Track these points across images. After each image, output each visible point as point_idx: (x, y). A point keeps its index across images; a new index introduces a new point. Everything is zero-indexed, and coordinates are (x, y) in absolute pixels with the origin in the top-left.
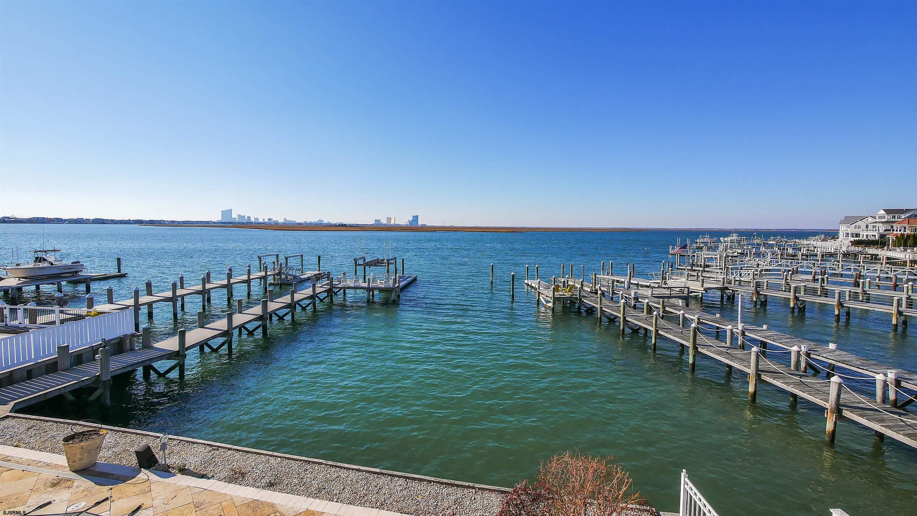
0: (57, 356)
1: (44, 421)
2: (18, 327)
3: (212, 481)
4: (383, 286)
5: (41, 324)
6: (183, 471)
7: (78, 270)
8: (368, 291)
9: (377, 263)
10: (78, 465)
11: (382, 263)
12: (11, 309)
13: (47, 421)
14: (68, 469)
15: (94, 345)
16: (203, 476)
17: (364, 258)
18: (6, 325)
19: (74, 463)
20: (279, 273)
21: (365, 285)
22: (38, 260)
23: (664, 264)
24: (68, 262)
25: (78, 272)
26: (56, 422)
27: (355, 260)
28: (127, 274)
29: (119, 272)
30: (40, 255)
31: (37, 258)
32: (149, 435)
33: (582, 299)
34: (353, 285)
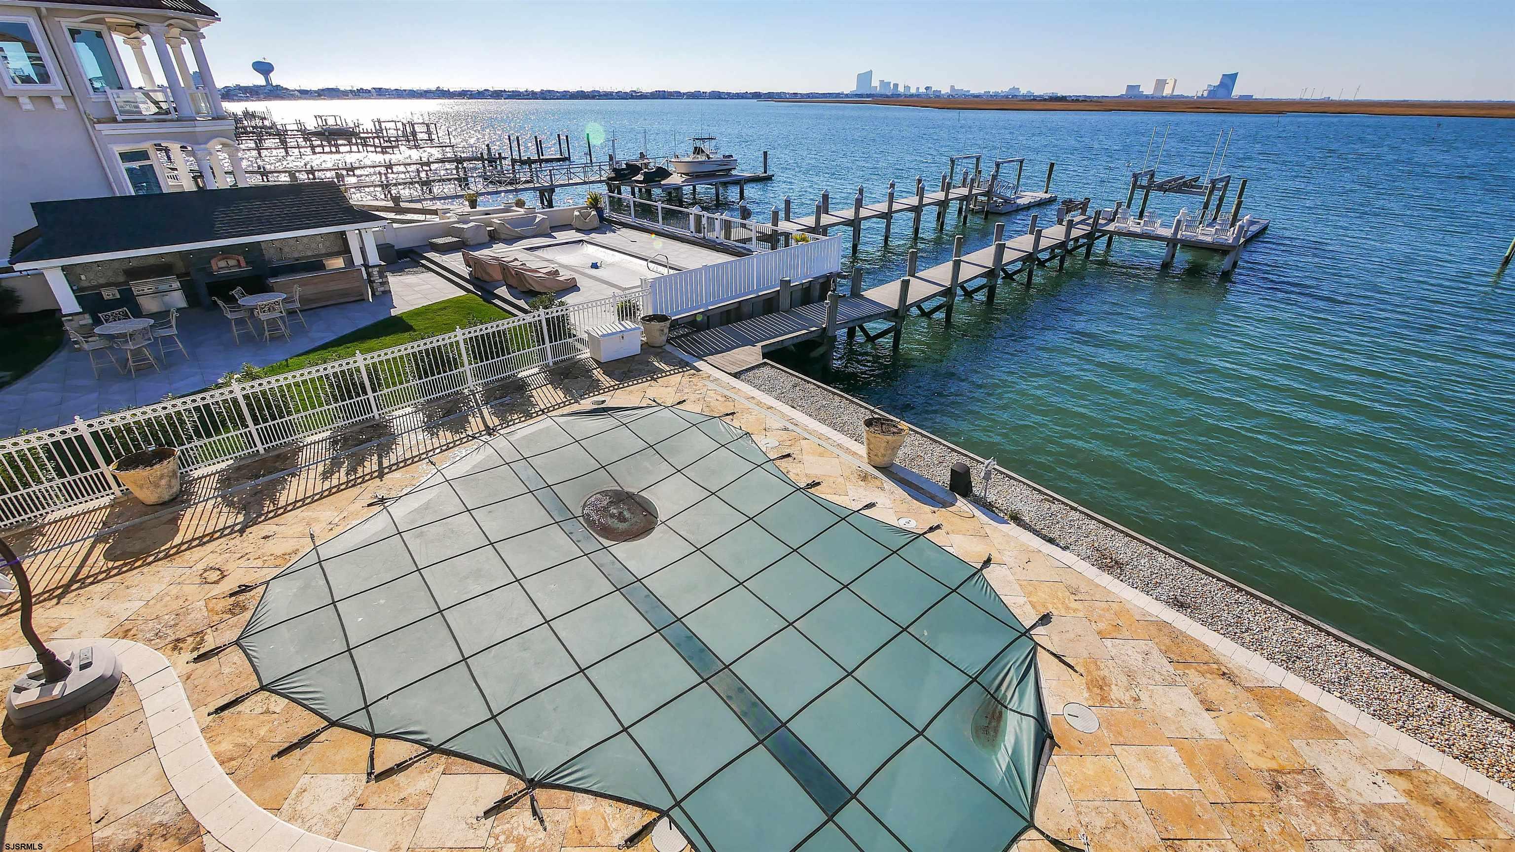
0: (779, 288)
1: (805, 380)
2: (715, 241)
3: (1067, 553)
4: (1209, 239)
5: (735, 241)
6: (1016, 518)
7: (730, 167)
8: (1171, 245)
9: (1183, 186)
10: (879, 461)
11: (1193, 187)
12: (708, 218)
13: (808, 382)
14: (867, 461)
15: (804, 281)
16: (1051, 541)
17: (1151, 173)
18: (704, 237)
19: (876, 458)
20: (988, 192)
21: (1168, 232)
22: (698, 151)
24: (719, 157)
25: (730, 170)
26: (819, 387)
27: (1135, 176)
28: (773, 176)
29: (765, 172)
30: (698, 144)
31: (696, 148)
32: (940, 443)
34: (1138, 230)
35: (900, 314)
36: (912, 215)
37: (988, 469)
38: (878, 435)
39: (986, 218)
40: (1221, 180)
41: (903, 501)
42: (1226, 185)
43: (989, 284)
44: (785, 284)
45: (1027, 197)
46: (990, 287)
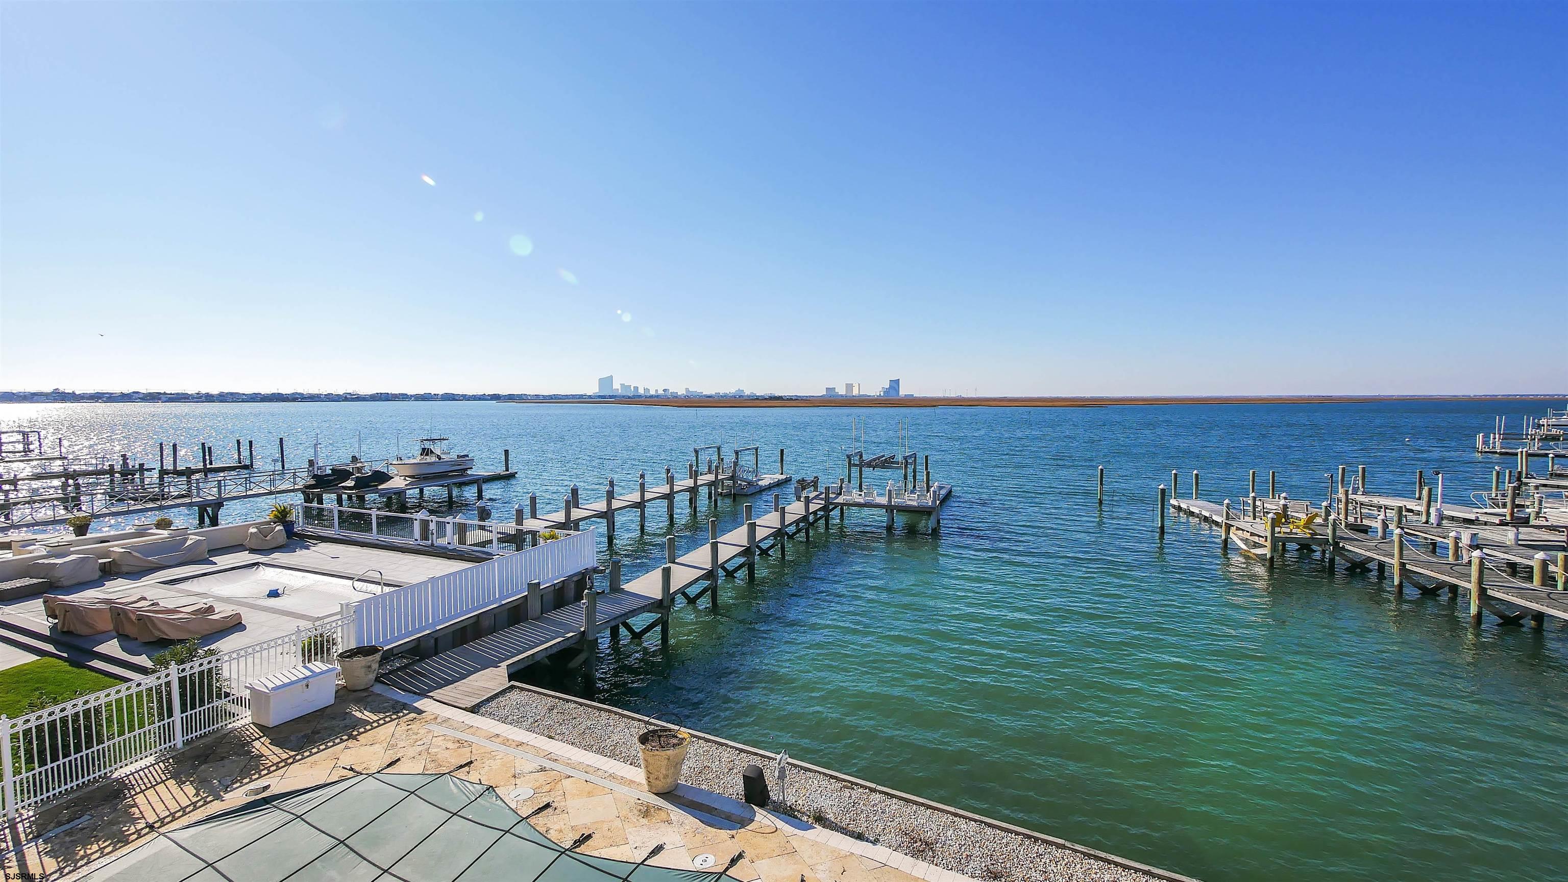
0: (527, 593)
1: (564, 700)
2: (446, 548)
3: (878, 846)
4: (915, 504)
5: (470, 545)
6: (820, 819)
7: (465, 467)
8: (889, 511)
9: (886, 463)
10: (661, 785)
11: (892, 463)
12: (437, 522)
13: (568, 701)
14: (646, 787)
15: (555, 582)
16: (860, 837)
17: (860, 453)
18: (432, 545)
19: (658, 782)
20: (733, 476)
21: (884, 500)
22: (426, 452)
23: (1498, 473)
24: (453, 456)
25: (466, 469)
26: (581, 704)
27: (849, 457)
28: (516, 473)
29: (507, 470)
30: (427, 445)
31: (424, 449)
32: (727, 745)
33: (1341, 545)
34: (862, 501)
35: (665, 604)
36: (665, 503)
37: (781, 765)
38: (656, 752)
39: (734, 500)
40: (910, 456)
41: (695, 832)
42: (915, 460)
43: (747, 562)
44: (533, 587)
45: (767, 480)
46: (749, 564)
